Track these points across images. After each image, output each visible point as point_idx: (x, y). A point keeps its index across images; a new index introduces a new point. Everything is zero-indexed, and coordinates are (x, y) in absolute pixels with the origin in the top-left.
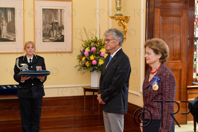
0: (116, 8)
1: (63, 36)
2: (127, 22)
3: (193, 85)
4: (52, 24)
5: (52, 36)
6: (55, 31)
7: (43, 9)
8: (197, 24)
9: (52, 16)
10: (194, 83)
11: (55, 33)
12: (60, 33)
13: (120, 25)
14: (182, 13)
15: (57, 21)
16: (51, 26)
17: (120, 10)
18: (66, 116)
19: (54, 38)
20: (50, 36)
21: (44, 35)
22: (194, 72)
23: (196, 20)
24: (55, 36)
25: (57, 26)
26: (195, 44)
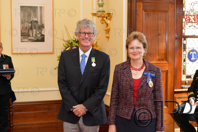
0: (99, 4)
1: (44, 35)
2: (110, 20)
3: (182, 88)
4: (31, 22)
5: (31, 35)
6: (34, 30)
7: (21, 7)
8: (186, 20)
9: (31, 14)
10: (183, 86)
11: (34, 33)
12: (40, 33)
13: (102, 23)
14: (169, 8)
15: (36, 20)
16: (30, 25)
17: (102, 6)
18: (47, 122)
19: (33, 38)
20: (29, 36)
21: (23, 35)
22: (184, 74)
23: (186, 17)
24: (34, 35)
25: (37, 25)
26: (185, 43)
